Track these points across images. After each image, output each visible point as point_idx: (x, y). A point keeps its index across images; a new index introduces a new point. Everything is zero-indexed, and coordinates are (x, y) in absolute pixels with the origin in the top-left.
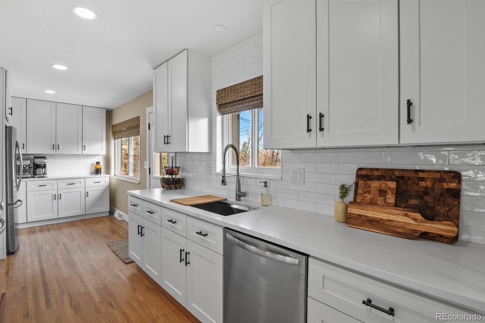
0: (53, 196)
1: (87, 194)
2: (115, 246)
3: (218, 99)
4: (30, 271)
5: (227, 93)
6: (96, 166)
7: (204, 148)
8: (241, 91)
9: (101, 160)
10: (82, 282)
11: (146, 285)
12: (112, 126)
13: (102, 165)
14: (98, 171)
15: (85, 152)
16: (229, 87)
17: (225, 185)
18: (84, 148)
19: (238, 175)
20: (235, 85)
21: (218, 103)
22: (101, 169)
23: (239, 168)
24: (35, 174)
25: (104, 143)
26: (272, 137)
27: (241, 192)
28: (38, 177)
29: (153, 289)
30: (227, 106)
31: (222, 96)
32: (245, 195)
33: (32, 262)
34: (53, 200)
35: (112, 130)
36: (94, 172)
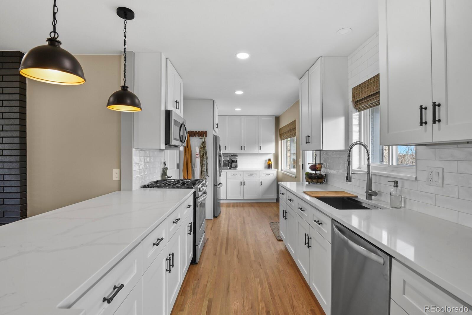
0: (240, 183)
1: (261, 184)
2: (274, 226)
3: (353, 97)
4: (222, 229)
5: (361, 89)
6: (268, 162)
7: (340, 145)
8: (374, 85)
9: (271, 157)
10: (247, 244)
11: (287, 260)
12: (280, 129)
13: (272, 161)
14: (269, 166)
15: (261, 151)
16: (363, 83)
17: (350, 181)
18: (260, 148)
19: (369, 173)
20: (368, 80)
21: (354, 101)
22: (271, 164)
23: (370, 166)
24: (231, 167)
25: (274, 144)
26: (388, 132)
27: (373, 191)
28: (233, 169)
29: (292, 264)
30: (363, 103)
31: (357, 93)
32: (376, 194)
33: (225, 224)
34: (240, 186)
35: (279, 133)
36: (267, 167)
